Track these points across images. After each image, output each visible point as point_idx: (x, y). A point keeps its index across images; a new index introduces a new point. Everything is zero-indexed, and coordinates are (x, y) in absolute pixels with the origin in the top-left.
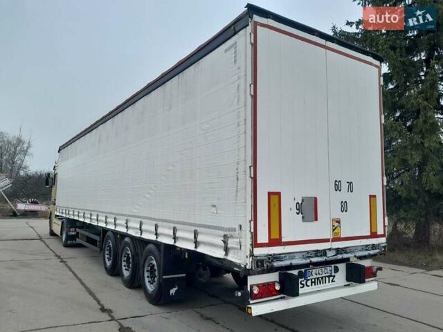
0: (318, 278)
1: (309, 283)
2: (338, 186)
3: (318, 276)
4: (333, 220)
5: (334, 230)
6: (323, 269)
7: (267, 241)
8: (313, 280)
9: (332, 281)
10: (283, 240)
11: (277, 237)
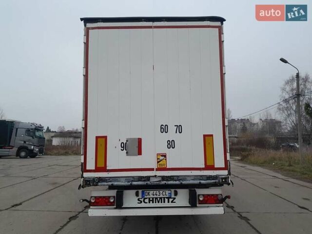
0: (156, 198)
1: (147, 201)
2: (164, 129)
3: (155, 196)
4: (158, 155)
5: (158, 162)
6: (161, 192)
7: (94, 169)
8: (151, 199)
9: (172, 202)
10: (108, 168)
11: (103, 166)
